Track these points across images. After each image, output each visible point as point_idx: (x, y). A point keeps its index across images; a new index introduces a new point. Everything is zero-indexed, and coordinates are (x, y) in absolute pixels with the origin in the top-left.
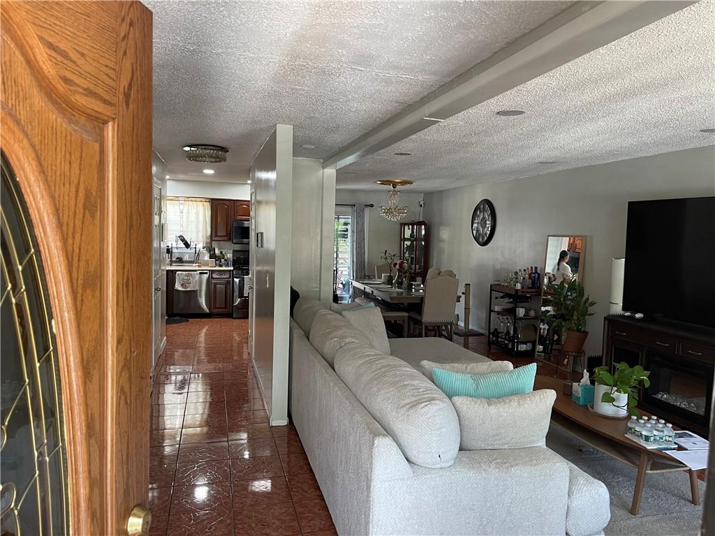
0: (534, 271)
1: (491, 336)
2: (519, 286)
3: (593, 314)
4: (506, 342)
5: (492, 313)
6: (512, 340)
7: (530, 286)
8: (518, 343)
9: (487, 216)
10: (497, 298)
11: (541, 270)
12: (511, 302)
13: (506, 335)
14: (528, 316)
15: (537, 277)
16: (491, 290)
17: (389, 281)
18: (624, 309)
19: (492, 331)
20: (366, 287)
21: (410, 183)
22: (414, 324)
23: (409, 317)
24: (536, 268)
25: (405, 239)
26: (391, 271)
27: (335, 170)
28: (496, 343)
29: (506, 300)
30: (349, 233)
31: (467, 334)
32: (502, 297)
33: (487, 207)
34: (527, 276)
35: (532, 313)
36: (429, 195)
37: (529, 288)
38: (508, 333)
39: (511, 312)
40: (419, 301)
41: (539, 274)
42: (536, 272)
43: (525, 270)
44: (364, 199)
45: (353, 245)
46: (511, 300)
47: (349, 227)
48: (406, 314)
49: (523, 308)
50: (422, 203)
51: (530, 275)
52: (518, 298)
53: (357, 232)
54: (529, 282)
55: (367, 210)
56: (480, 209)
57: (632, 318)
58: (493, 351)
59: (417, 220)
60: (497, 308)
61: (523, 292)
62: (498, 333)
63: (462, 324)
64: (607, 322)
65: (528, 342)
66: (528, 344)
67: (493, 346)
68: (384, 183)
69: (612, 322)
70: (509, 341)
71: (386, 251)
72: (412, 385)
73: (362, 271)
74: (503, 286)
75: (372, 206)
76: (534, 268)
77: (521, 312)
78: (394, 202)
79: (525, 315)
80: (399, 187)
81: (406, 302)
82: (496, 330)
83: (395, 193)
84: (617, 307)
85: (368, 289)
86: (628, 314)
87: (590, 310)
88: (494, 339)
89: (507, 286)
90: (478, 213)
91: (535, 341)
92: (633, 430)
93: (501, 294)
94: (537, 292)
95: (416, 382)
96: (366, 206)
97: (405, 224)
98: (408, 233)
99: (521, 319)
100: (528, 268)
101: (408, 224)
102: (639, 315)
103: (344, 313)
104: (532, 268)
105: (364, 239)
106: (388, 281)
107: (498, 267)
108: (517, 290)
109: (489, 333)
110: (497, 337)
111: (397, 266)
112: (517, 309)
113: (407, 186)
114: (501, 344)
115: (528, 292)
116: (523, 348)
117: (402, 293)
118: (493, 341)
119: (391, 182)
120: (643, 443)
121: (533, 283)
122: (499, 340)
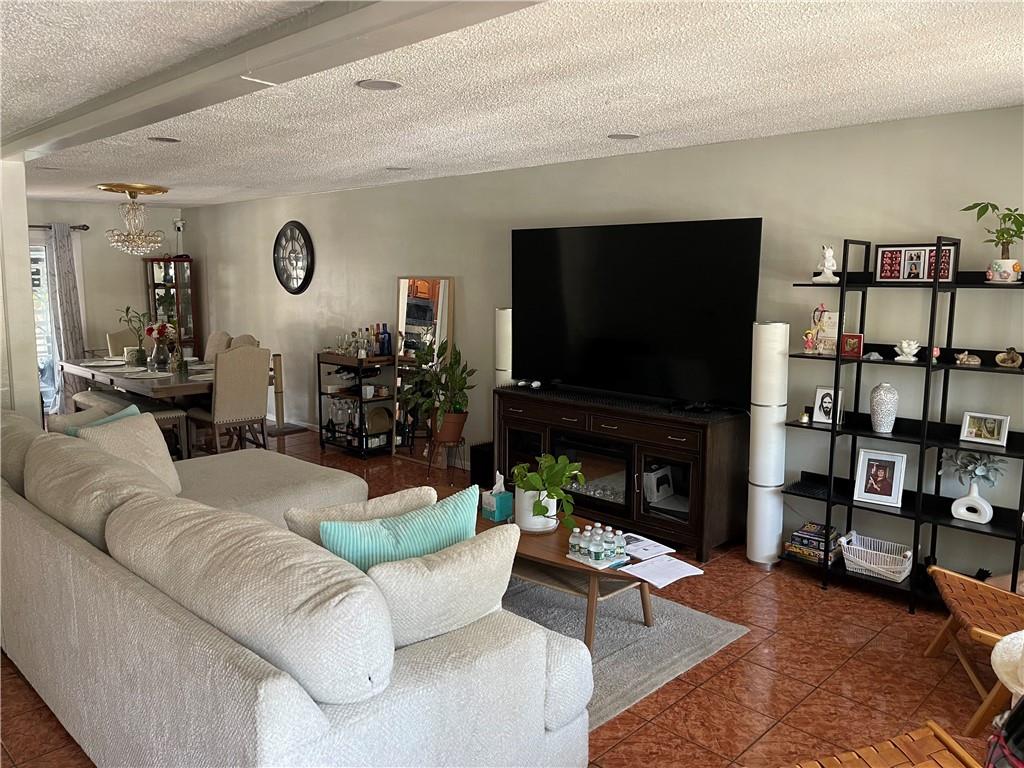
0: (381, 330)
1: (324, 431)
2: (363, 354)
3: (473, 387)
4: (349, 438)
5: (323, 397)
6: (358, 433)
7: (378, 353)
8: (367, 437)
9: (298, 248)
10: (329, 373)
11: (392, 327)
12: (353, 378)
13: (348, 427)
14: (378, 396)
15: (387, 338)
16: (319, 363)
17: (140, 359)
18: (515, 376)
19: (325, 423)
20: (93, 372)
21: (164, 190)
22: (198, 428)
23: (187, 417)
24: (385, 325)
25: (157, 286)
26: (141, 341)
27: (22, 164)
28: (333, 441)
29: (345, 376)
30: (43, 277)
31: (283, 432)
32: (337, 372)
33: (298, 233)
34: (373, 338)
35: (384, 392)
36: (190, 212)
37: (376, 355)
38: (351, 424)
39: (354, 392)
40: (206, 391)
41: (389, 334)
42: (385, 332)
43: (367, 330)
44: (67, 216)
45: (54, 299)
46: (353, 375)
47: (42, 266)
48: (182, 414)
49: (369, 385)
50: (180, 224)
51: (377, 335)
52: (362, 371)
53: (59, 274)
54: (376, 347)
55: (76, 236)
56: (285, 236)
57: (528, 388)
58: (328, 453)
59: (174, 253)
60: (330, 389)
61: (369, 362)
62: (334, 425)
63: (271, 417)
64: (497, 397)
65: (383, 434)
66: (382, 437)
67: (327, 445)
68: (111, 188)
69: (502, 395)
70: (354, 434)
71: (128, 309)
72: (302, 565)
73: (79, 344)
74: (338, 355)
75: (85, 228)
76: (381, 326)
77: (369, 392)
78: (134, 222)
79: (374, 396)
80: (141, 197)
81: (179, 394)
82: (331, 421)
83: (135, 207)
84: (506, 376)
85: (101, 377)
86: (521, 383)
87: (470, 381)
88: (329, 435)
89: (344, 355)
90: (284, 242)
91: (391, 431)
92: (577, 548)
93: (336, 368)
94: (388, 360)
95: (305, 558)
96: (74, 228)
97: (153, 260)
98: (159, 275)
99: (370, 401)
100: (372, 326)
101: (158, 260)
102: (536, 384)
103: (82, 431)
104: (378, 325)
105: (75, 287)
106: (137, 360)
107: (323, 326)
108: (361, 360)
109: (321, 428)
110: (334, 432)
111: (155, 334)
112: (363, 388)
113: (158, 196)
114: (342, 442)
115: (378, 362)
116: (374, 443)
117: (168, 378)
118: (327, 438)
119: (128, 187)
120: (591, 562)
121: (382, 348)
122: (337, 435)
